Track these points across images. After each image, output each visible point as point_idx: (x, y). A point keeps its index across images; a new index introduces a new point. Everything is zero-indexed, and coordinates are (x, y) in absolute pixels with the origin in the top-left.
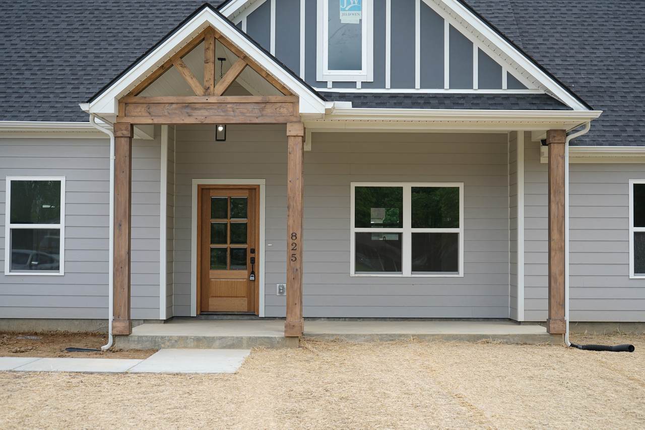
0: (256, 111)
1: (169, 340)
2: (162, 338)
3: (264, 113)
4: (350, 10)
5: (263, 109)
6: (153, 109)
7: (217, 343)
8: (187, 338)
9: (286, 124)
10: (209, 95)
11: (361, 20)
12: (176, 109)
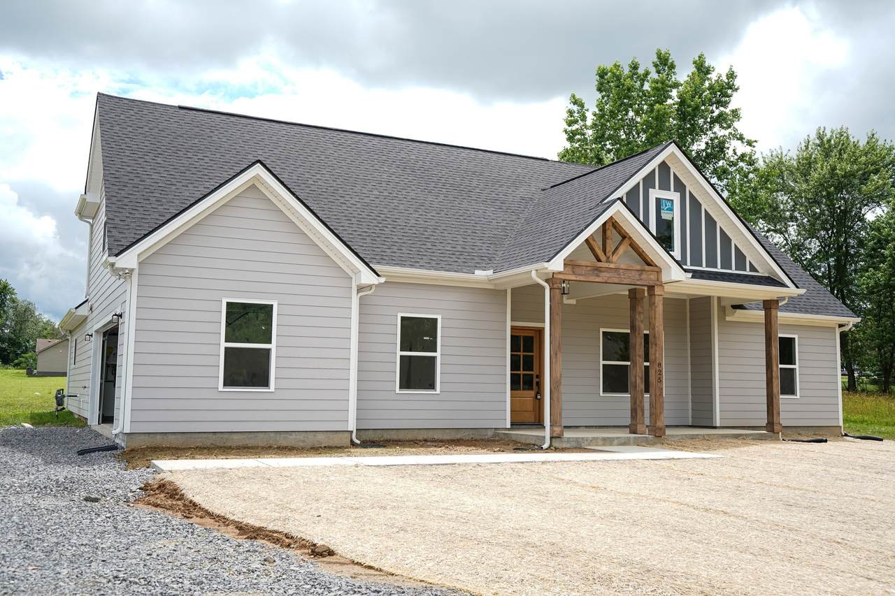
0: (637, 276)
1: (587, 440)
2: (582, 438)
3: (642, 277)
4: (667, 210)
5: (640, 275)
6: (577, 270)
7: (616, 441)
8: (598, 438)
9: (654, 286)
10: (609, 262)
11: (673, 218)
12: (590, 270)
